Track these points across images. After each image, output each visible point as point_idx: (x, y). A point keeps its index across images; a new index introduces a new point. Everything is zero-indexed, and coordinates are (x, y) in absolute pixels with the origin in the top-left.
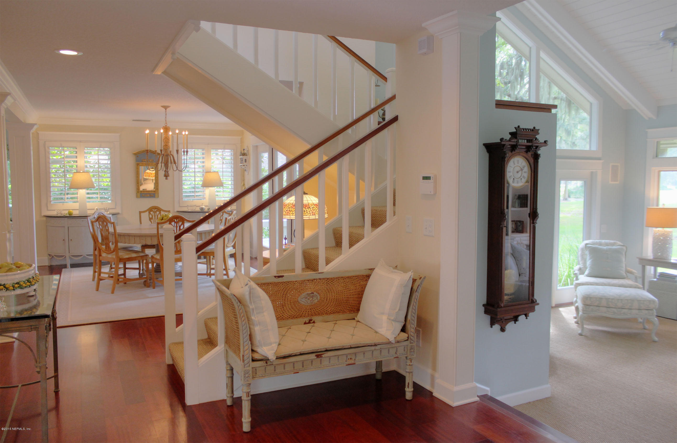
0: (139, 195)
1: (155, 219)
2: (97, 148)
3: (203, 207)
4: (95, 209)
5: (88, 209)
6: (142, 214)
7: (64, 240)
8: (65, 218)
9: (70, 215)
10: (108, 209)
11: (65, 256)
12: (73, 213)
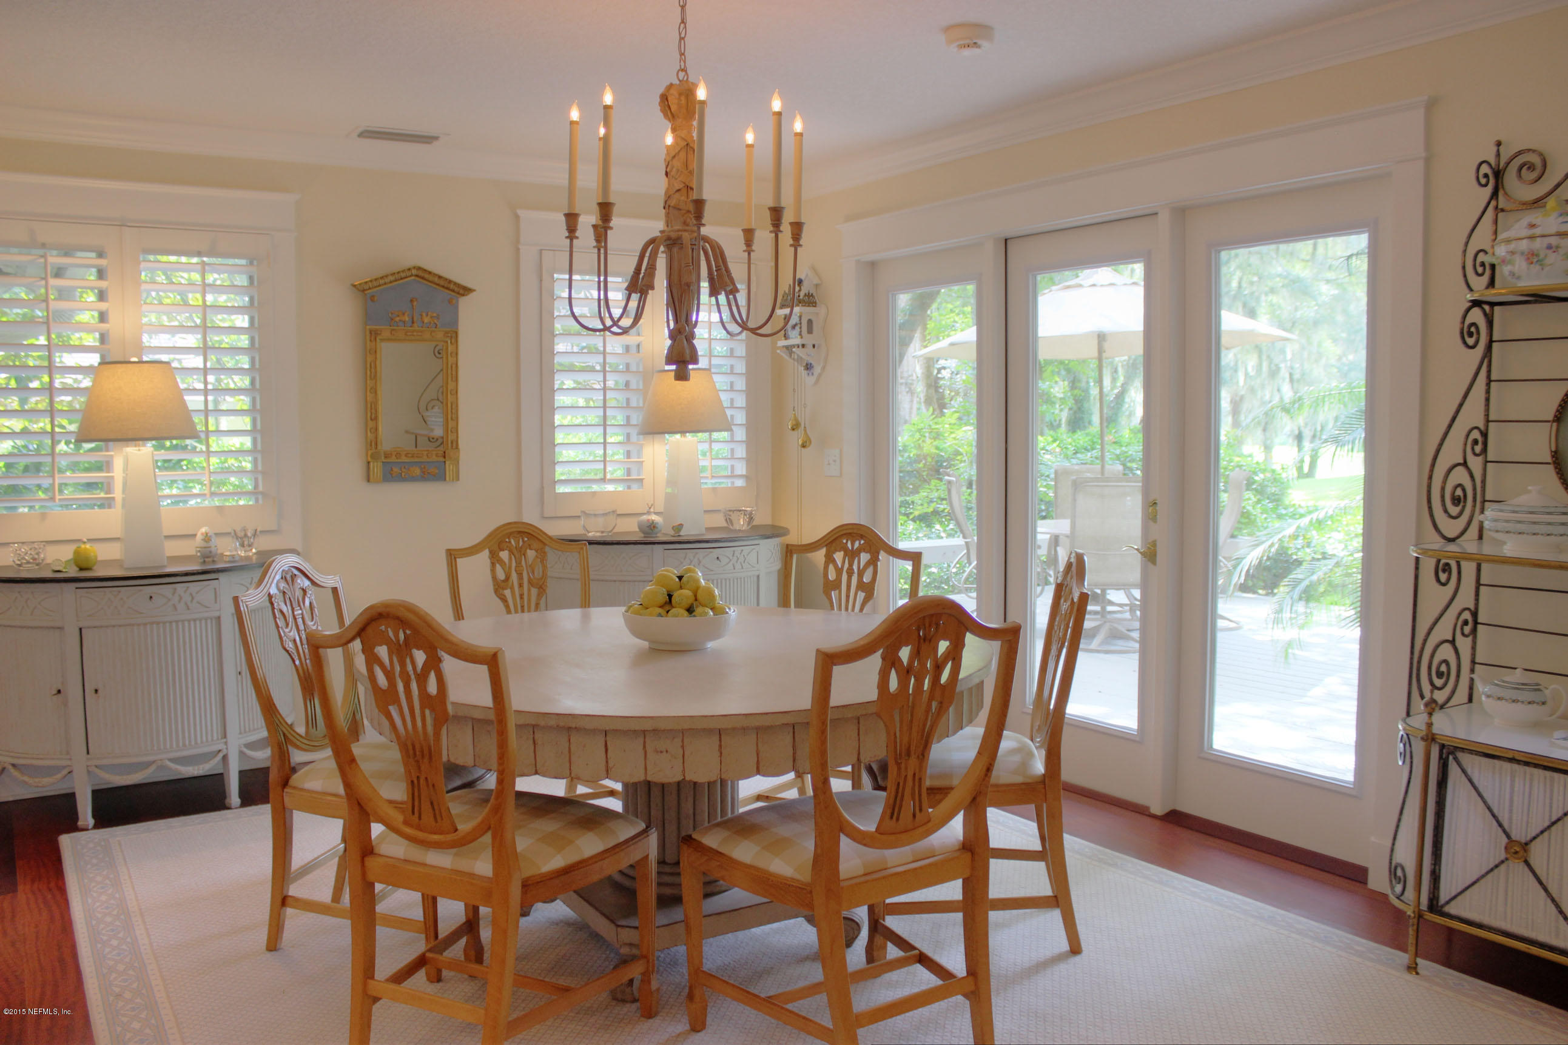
0: (377, 468)
1: (521, 585)
2: (199, 254)
3: (654, 517)
4: (199, 537)
5: (167, 537)
6: (460, 562)
7: (59, 692)
8: (64, 585)
9: (81, 569)
10: (255, 535)
11: (65, 772)
12: (96, 557)
